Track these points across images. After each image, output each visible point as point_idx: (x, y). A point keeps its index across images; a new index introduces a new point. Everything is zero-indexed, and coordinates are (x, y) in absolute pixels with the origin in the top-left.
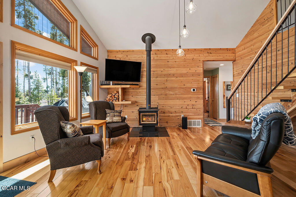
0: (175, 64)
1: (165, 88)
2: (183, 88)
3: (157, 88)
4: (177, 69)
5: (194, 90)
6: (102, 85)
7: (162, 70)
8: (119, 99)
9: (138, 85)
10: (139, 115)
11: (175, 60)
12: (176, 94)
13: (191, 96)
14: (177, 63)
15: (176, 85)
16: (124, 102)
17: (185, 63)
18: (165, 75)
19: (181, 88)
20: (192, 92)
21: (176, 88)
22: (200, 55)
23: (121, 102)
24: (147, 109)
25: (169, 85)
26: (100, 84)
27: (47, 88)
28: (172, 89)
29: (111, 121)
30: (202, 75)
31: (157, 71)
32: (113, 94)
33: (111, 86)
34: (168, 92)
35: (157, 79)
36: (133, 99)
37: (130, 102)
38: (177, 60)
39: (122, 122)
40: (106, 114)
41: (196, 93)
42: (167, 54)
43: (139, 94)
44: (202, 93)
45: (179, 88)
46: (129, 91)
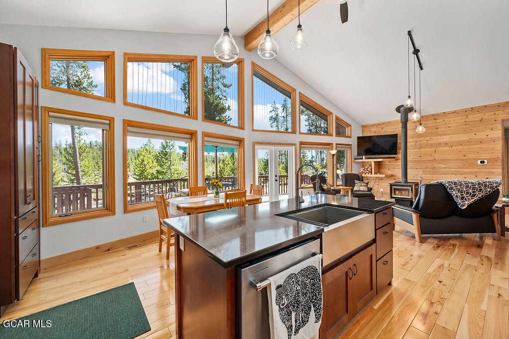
0: (450, 130)
1: (432, 160)
2: (463, 160)
3: (421, 161)
4: (451, 136)
5: (482, 162)
6: (355, 159)
7: (428, 139)
8: (371, 172)
9: (394, 158)
10: (391, 188)
11: (449, 125)
12: (450, 168)
13: (477, 170)
14: (451, 128)
15: (450, 157)
16: (378, 175)
17: (466, 126)
18: (432, 145)
19: (459, 160)
20: (479, 165)
21: (451, 160)
22: (496, 112)
23: (373, 175)
24: (402, 184)
25: (438, 156)
26: (353, 158)
27: (312, 157)
28: (443, 161)
29: (358, 189)
30: (501, 140)
31: (421, 141)
32: (366, 167)
33: (364, 160)
34: (436, 165)
35: (421, 150)
36: (389, 173)
37: (384, 176)
38: (452, 125)
39: (368, 191)
40: (355, 184)
41: (487, 167)
42: (435, 119)
43: (397, 168)
44: (501, 167)
45: (455, 160)
46: (385, 165)
